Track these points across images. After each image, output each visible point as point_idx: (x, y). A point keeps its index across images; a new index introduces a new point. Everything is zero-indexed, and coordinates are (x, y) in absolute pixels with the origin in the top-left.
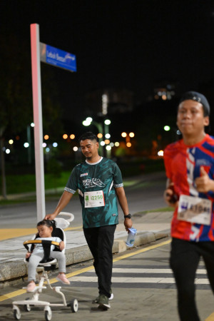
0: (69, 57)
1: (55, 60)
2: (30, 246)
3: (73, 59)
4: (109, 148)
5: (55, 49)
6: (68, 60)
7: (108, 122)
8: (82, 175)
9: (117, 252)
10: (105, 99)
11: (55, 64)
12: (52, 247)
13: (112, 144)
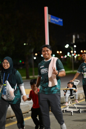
0: (60, 20)
1: (54, 21)
2: (65, 91)
3: (62, 20)
4: (75, 57)
5: (54, 17)
6: (59, 21)
7: (75, 46)
8: (83, 67)
9: (79, 99)
10: (74, 37)
11: (54, 23)
12: (73, 91)
13: (77, 55)
